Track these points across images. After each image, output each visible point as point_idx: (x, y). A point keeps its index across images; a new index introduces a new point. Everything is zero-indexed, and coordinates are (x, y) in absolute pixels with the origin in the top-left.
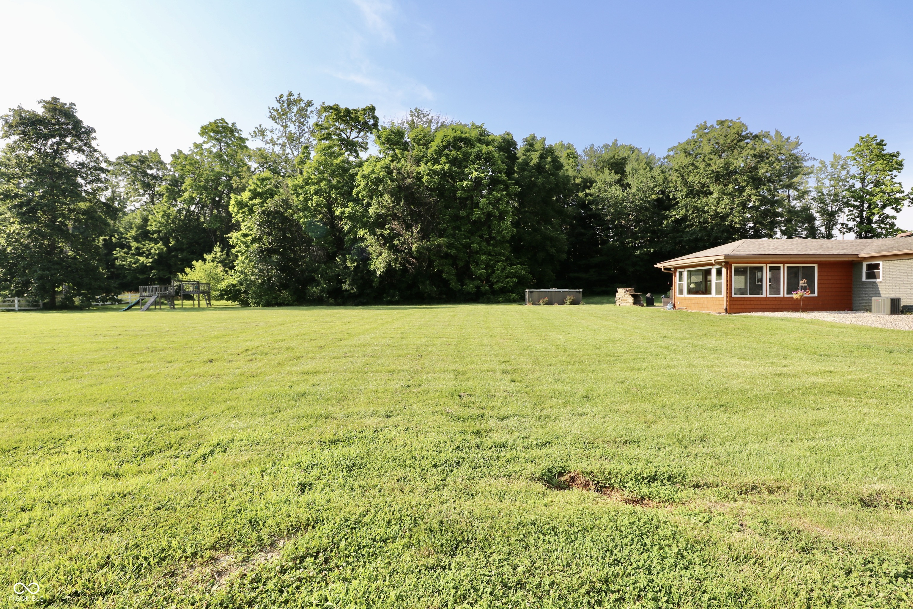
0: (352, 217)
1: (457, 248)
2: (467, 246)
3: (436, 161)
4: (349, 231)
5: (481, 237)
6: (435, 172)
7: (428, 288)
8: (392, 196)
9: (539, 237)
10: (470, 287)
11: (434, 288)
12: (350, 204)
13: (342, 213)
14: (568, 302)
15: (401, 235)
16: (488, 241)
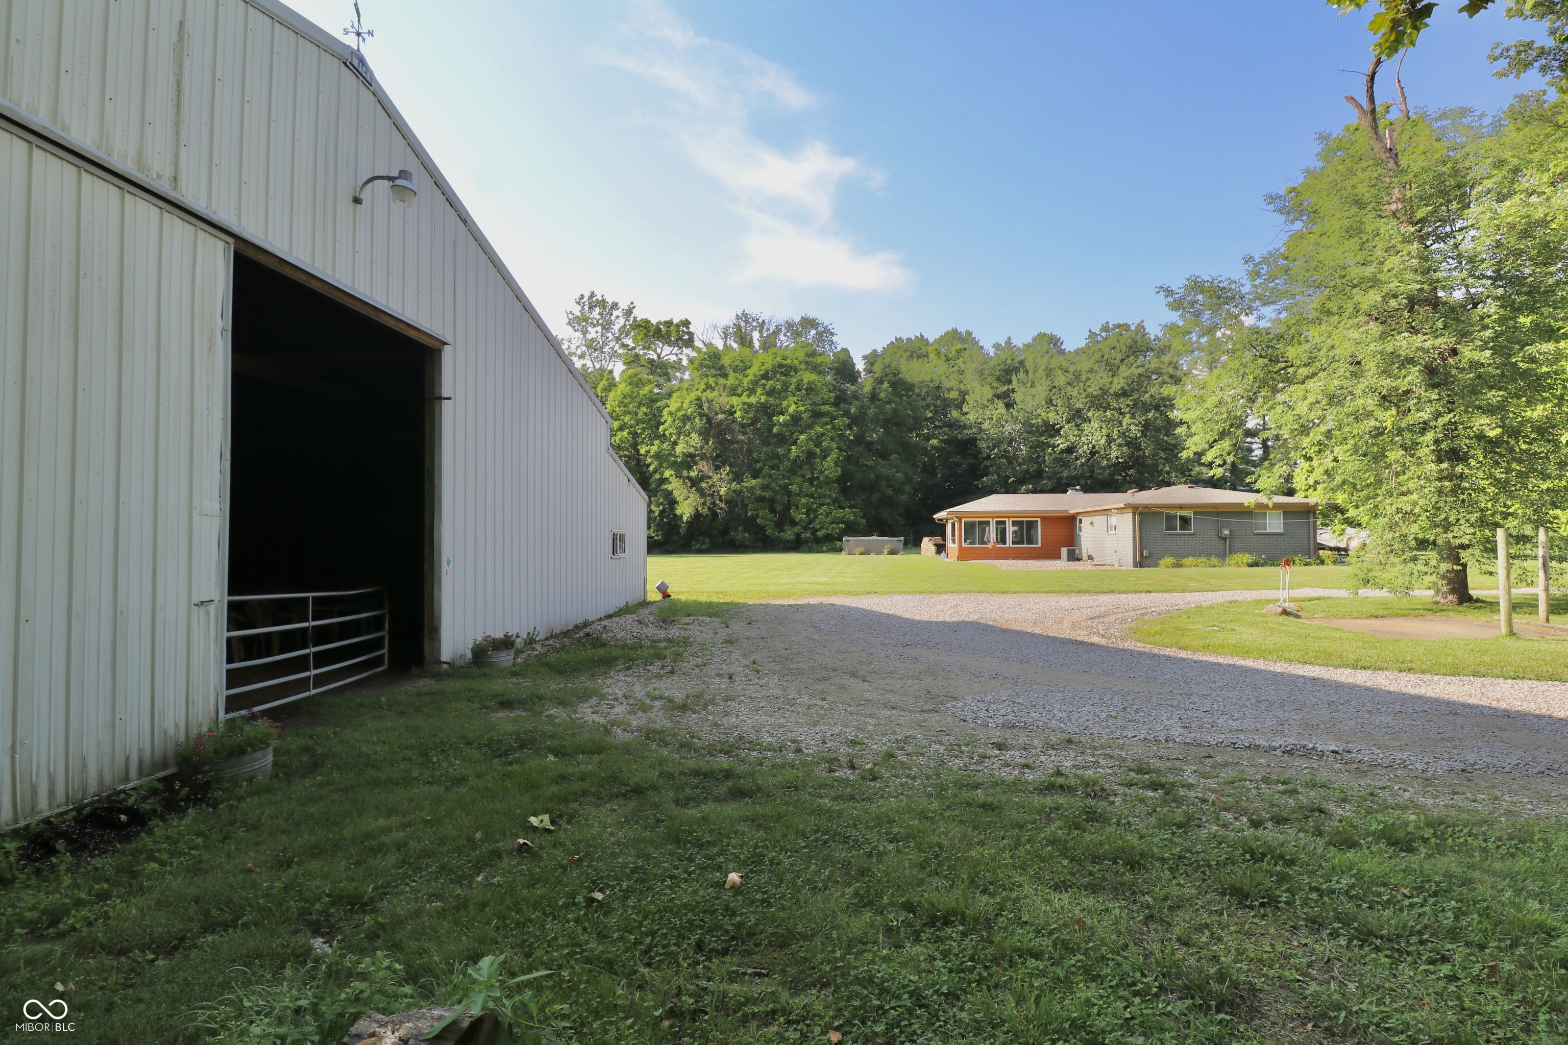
0: (657, 456)
1: (774, 491)
2: (785, 488)
3: (752, 391)
4: (655, 472)
5: (803, 476)
6: (750, 405)
7: (740, 534)
8: (700, 435)
9: (872, 476)
10: (789, 534)
11: (747, 535)
12: (656, 442)
13: (648, 452)
14: (886, 551)
15: (710, 477)
16: (811, 481)
